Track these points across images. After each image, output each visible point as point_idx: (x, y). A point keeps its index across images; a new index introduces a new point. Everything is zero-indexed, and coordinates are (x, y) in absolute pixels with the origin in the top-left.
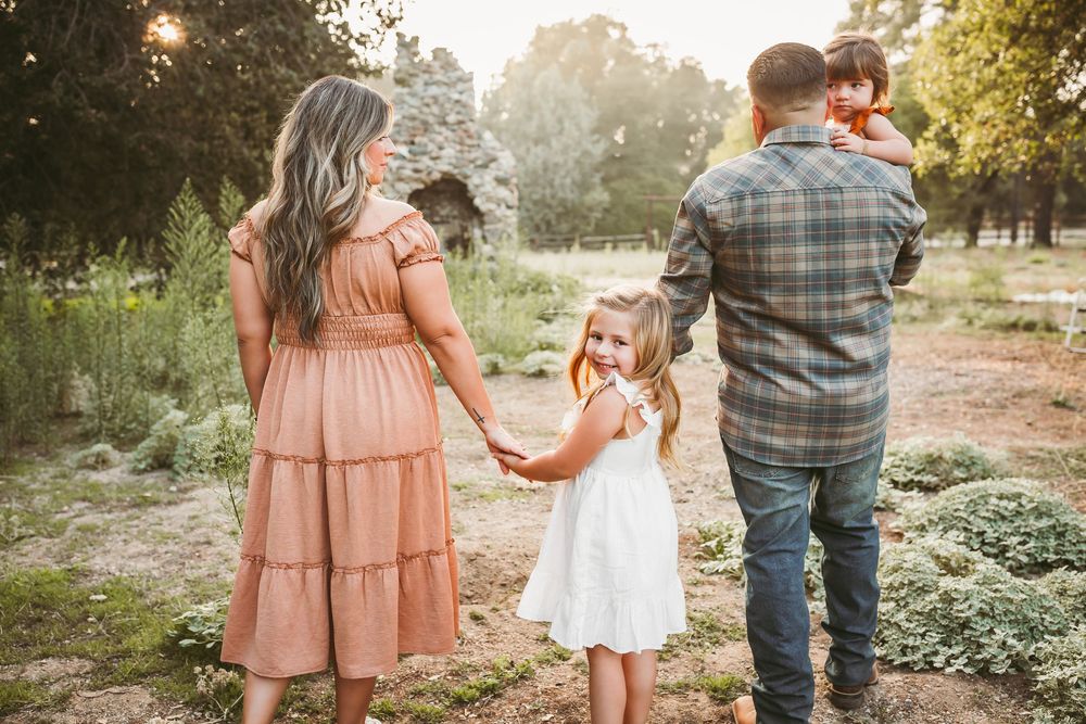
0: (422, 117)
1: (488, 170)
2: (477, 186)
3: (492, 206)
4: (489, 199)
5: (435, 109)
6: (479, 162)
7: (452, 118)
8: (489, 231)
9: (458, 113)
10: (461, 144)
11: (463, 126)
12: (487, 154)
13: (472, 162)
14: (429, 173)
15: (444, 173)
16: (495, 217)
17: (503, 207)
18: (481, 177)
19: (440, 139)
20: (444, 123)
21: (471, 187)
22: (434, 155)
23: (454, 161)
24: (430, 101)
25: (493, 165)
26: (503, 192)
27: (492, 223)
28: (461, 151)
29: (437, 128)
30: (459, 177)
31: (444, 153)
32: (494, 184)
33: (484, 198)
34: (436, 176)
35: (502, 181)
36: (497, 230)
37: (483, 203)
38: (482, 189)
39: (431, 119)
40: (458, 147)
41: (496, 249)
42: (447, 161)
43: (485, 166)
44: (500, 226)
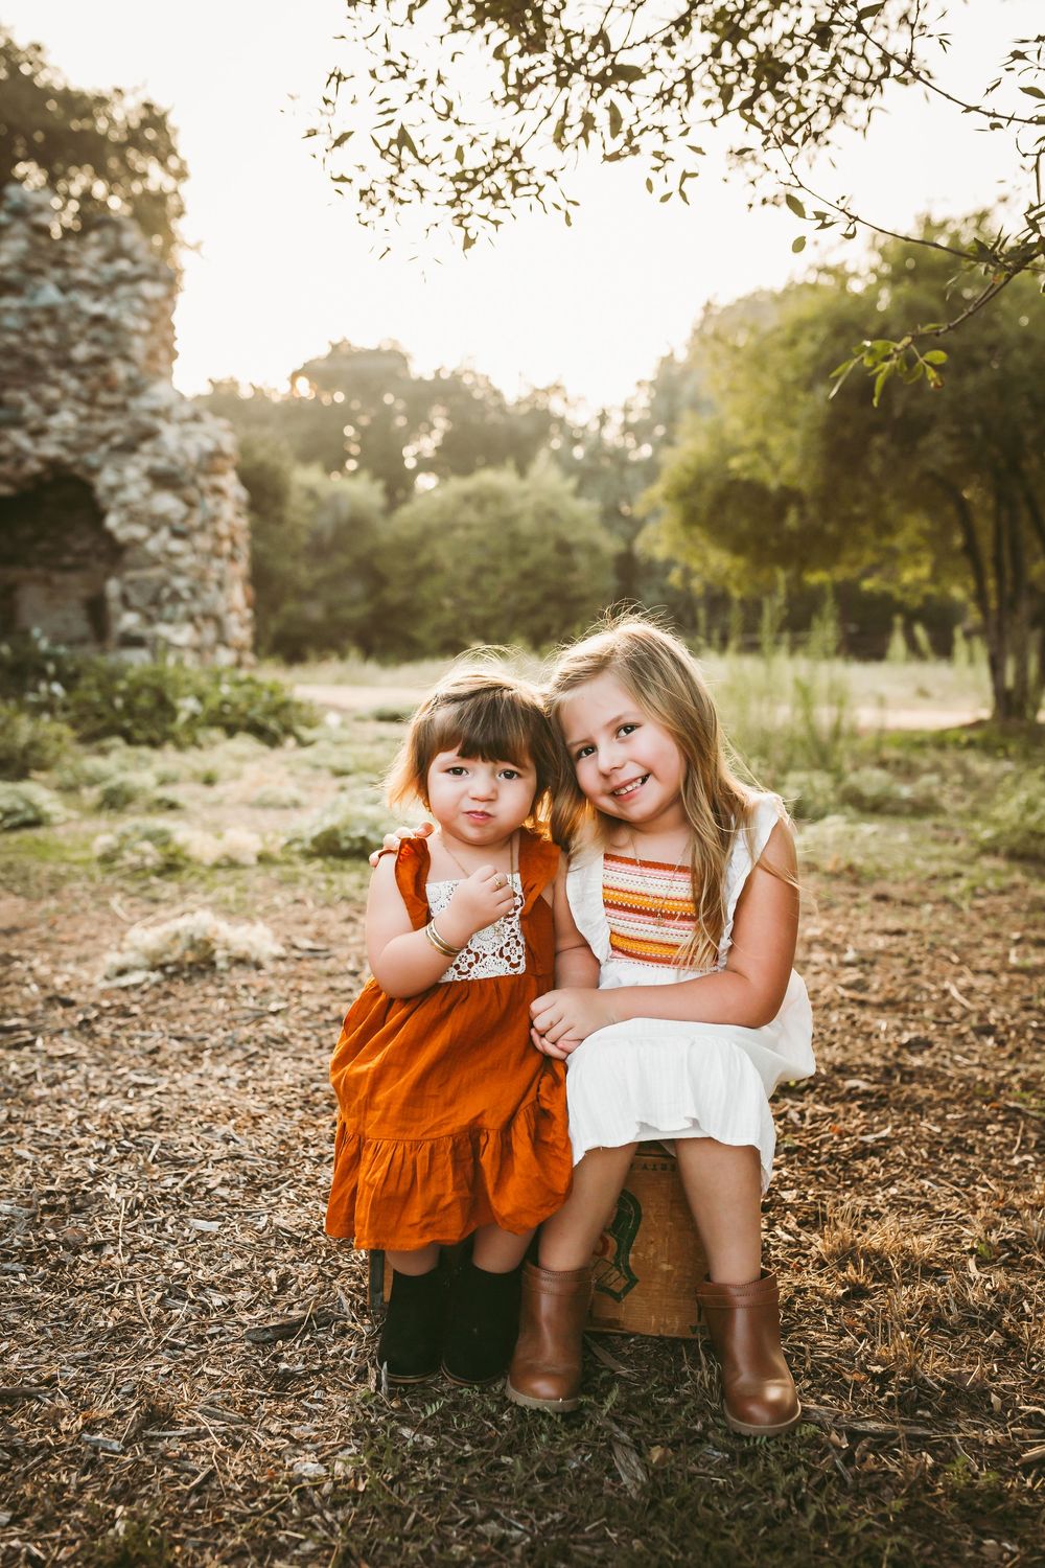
0: (27, 351)
1: (136, 458)
2: (113, 490)
3: (140, 531)
4: (134, 517)
5: (50, 335)
6: (117, 440)
7: (81, 352)
8: (132, 582)
9: (95, 341)
10: (91, 402)
11: (103, 369)
12: (135, 424)
13: (104, 438)
14: (20, 463)
15: (53, 464)
16: (147, 554)
17: (164, 533)
18: (119, 470)
19: (52, 393)
20: (67, 364)
21: (100, 491)
22: (33, 424)
23: (71, 438)
24: (39, 317)
25: (146, 447)
26: (166, 503)
27: (139, 566)
28: (88, 418)
29: (52, 372)
30: (78, 471)
31: (53, 422)
32: (146, 486)
33: (123, 515)
34: (34, 466)
35: (163, 480)
36: (148, 581)
37: (121, 524)
38: (122, 497)
39: (42, 355)
40: (83, 410)
41: (149, 620)
42: (55, 437)
43: (129, 448)
44: (155, 573)
